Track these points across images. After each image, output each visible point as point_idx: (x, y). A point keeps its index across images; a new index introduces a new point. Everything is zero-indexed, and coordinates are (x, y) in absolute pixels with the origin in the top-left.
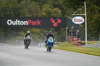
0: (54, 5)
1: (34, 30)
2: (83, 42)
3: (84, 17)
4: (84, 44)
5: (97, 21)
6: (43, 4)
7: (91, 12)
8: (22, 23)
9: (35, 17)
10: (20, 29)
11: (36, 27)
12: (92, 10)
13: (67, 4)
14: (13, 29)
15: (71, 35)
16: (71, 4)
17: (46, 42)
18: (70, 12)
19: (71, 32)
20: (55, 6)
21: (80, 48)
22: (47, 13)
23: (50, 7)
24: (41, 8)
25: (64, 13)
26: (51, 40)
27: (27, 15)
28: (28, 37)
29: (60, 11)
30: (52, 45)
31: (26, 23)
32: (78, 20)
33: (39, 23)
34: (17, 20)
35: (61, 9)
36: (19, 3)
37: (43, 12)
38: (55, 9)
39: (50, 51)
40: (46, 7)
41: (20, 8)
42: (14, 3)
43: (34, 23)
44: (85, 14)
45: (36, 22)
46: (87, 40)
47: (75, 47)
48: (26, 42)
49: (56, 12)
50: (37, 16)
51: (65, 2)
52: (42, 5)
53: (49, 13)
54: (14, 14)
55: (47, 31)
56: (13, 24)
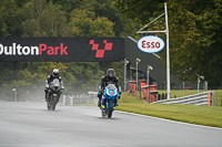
0: (96, 11)
2: (161, 92)
3: (163, 36)
4: (164, 97)
5: (191, 45)
6: (73, 8)
7: (179, 25)
8: (26, 50)
9: (54, 38)
10: (22, 63)
12: (181, 22)
13: (127, 8)
14: (6, 65)
15: (135, 78)
16: (134, 9)
17: (100, 96)
18: (133, 25)
19: (134, 71)
20: (99, 13)
21: (156, 105)
22: (82, 28)
23: (89, 16)
24: (69, 17)
25: (118, 28)
26: (111, 90)
27: (37, 34)
28: (56, 83)
29: (111, 24)
30: (115, 101)
32: (151, 44)
33: (63, 51)
34: (14, 44)
35: (112, 18)
36: (20, 6)
37: (72, 26)
38: (99, 20)
39: (110, 117)
40: (80, 16)
41: (21, 18)
42: (8, 6)
43: (53, 51)
44: (167, 31)
45: (57, 49)
46: (171, 88)
47: (145, 105)
48: (51, 94)
49: (102, 27)
50: (60, 35)
51: (122, 4)
52: (70, 11)
53: (86, 28)
54: (9, 30)
55: (81, 68)
56: (6, 53)
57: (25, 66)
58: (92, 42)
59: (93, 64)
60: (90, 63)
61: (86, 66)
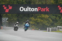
1: (43, 16)
9: (44, 5)
10: (31, 15)
11: (45, 13)
14: (25, 15)
22: (55, 1)
27: (37, 3)
31: (36, 10)
33: (47, 10)
34: (28, 7)
43: (43, 10)
45: (45, 9)
50: (46, 4)
55: (54, 17)
56: (25, 11)
57: (32, 16)
58: (59, 6)
59: (59, 15)
60: (58, 15)
61: (56, 16)
